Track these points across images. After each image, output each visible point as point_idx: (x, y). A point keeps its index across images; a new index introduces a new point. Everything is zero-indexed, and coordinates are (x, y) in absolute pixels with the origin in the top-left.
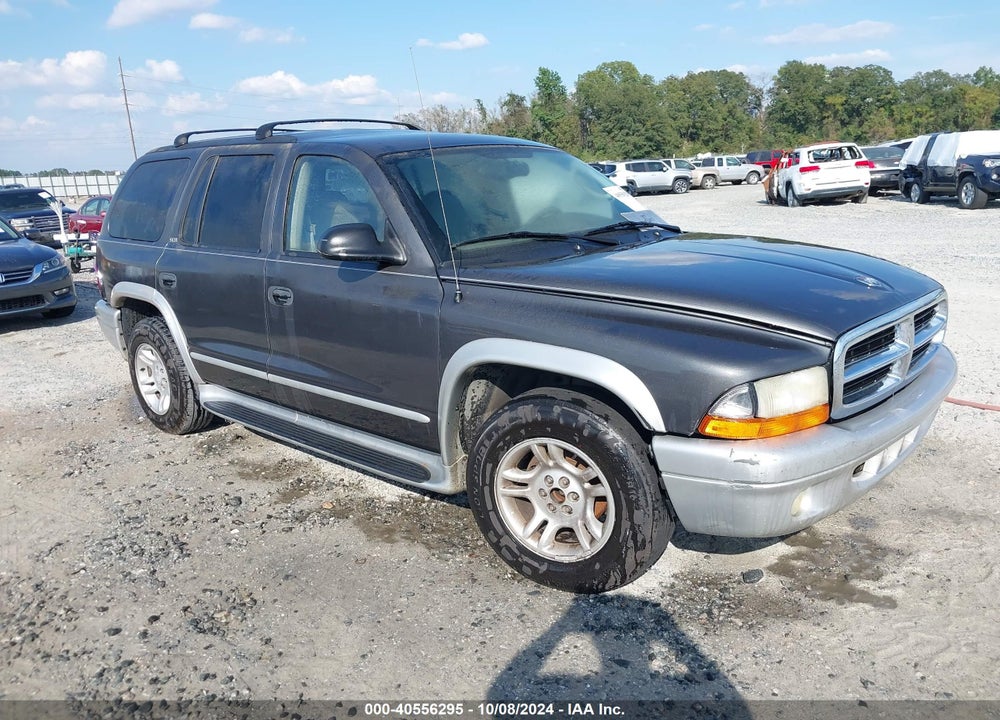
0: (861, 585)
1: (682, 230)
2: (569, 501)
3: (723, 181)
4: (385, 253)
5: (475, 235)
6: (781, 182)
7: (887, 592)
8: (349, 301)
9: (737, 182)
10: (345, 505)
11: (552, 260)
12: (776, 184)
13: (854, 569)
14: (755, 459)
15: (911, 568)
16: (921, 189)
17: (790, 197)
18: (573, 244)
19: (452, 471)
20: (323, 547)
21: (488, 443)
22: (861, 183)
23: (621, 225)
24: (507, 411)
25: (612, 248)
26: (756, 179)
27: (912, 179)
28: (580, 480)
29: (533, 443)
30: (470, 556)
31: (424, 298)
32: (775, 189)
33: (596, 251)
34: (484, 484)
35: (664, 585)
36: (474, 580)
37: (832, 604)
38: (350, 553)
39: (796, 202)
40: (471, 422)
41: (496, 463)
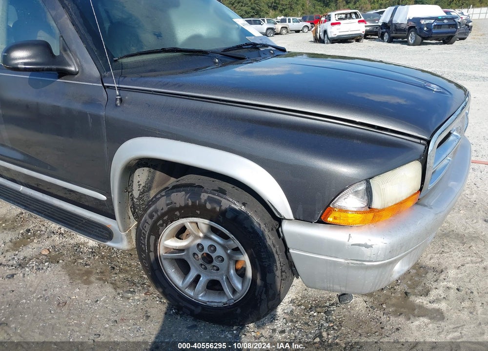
0: (419, 300)
1: (287, 50)
2: (215, 263)
3: (291, 31)
4: (60, 65)
5: (134, 50)
6: (321, 31)
7: (435, 306)
8: (37, 103)
9: (298, 31)
10: (58, 251)
11: (196, 70)
12: (319, 32)
13: (410, 287)
14: (369, 243)
15: (445, 283)
16: (389, 35)
17: (326, 39)
18: (213, 58)
19: (127, 235)
20: (34, 292)
21: (150, 222)
22: (361, 32)
23: (247, 44)
24: (163, 196)
25: (241, 61)
26: (307, 30)
27: (384, 30)
28: (225, 248)
29: (186, 221)
30: (146, 294)
31: (92, 102)
32: (318, 35)
33: (231, 63)
34: (149, 251)
35: (286, 311)
36: (148, 317)
37: (401, 319)
38: (55, 296)
39: (329, 41)
40: (139, 199)
41: (158, 237)
